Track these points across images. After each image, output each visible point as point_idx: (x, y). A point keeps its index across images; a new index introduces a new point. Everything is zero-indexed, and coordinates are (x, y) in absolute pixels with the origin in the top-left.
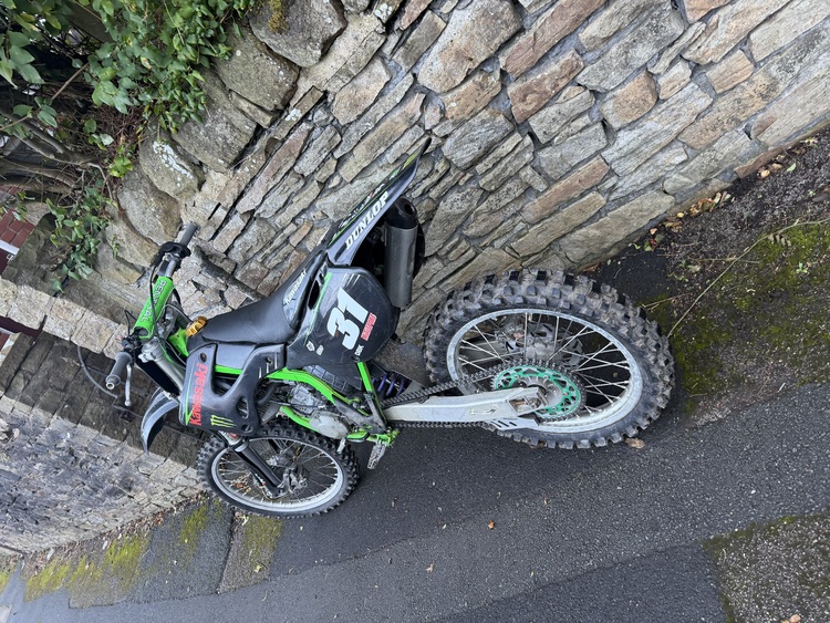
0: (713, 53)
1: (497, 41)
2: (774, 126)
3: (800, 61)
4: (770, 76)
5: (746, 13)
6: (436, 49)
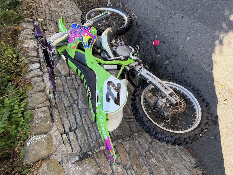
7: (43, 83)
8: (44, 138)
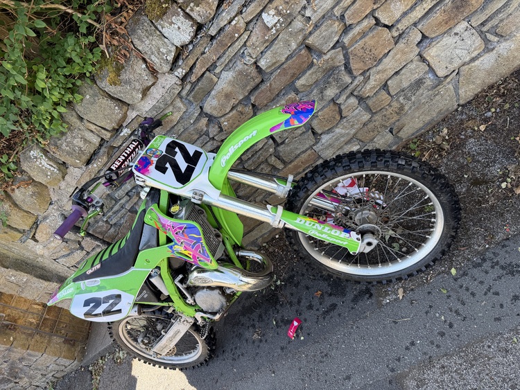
0: (369, 92)
1: (249, 88)
2: (405, 129)
3: (414, 95)
4: (400, 102)
5: (384, 71)
6: (213, 93)
7: (141, 96)
8: (52, 173)
